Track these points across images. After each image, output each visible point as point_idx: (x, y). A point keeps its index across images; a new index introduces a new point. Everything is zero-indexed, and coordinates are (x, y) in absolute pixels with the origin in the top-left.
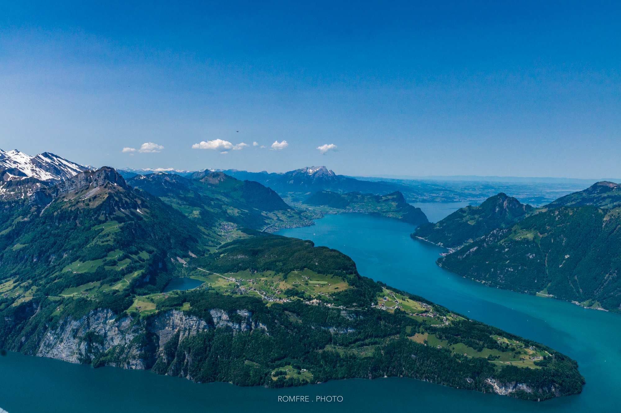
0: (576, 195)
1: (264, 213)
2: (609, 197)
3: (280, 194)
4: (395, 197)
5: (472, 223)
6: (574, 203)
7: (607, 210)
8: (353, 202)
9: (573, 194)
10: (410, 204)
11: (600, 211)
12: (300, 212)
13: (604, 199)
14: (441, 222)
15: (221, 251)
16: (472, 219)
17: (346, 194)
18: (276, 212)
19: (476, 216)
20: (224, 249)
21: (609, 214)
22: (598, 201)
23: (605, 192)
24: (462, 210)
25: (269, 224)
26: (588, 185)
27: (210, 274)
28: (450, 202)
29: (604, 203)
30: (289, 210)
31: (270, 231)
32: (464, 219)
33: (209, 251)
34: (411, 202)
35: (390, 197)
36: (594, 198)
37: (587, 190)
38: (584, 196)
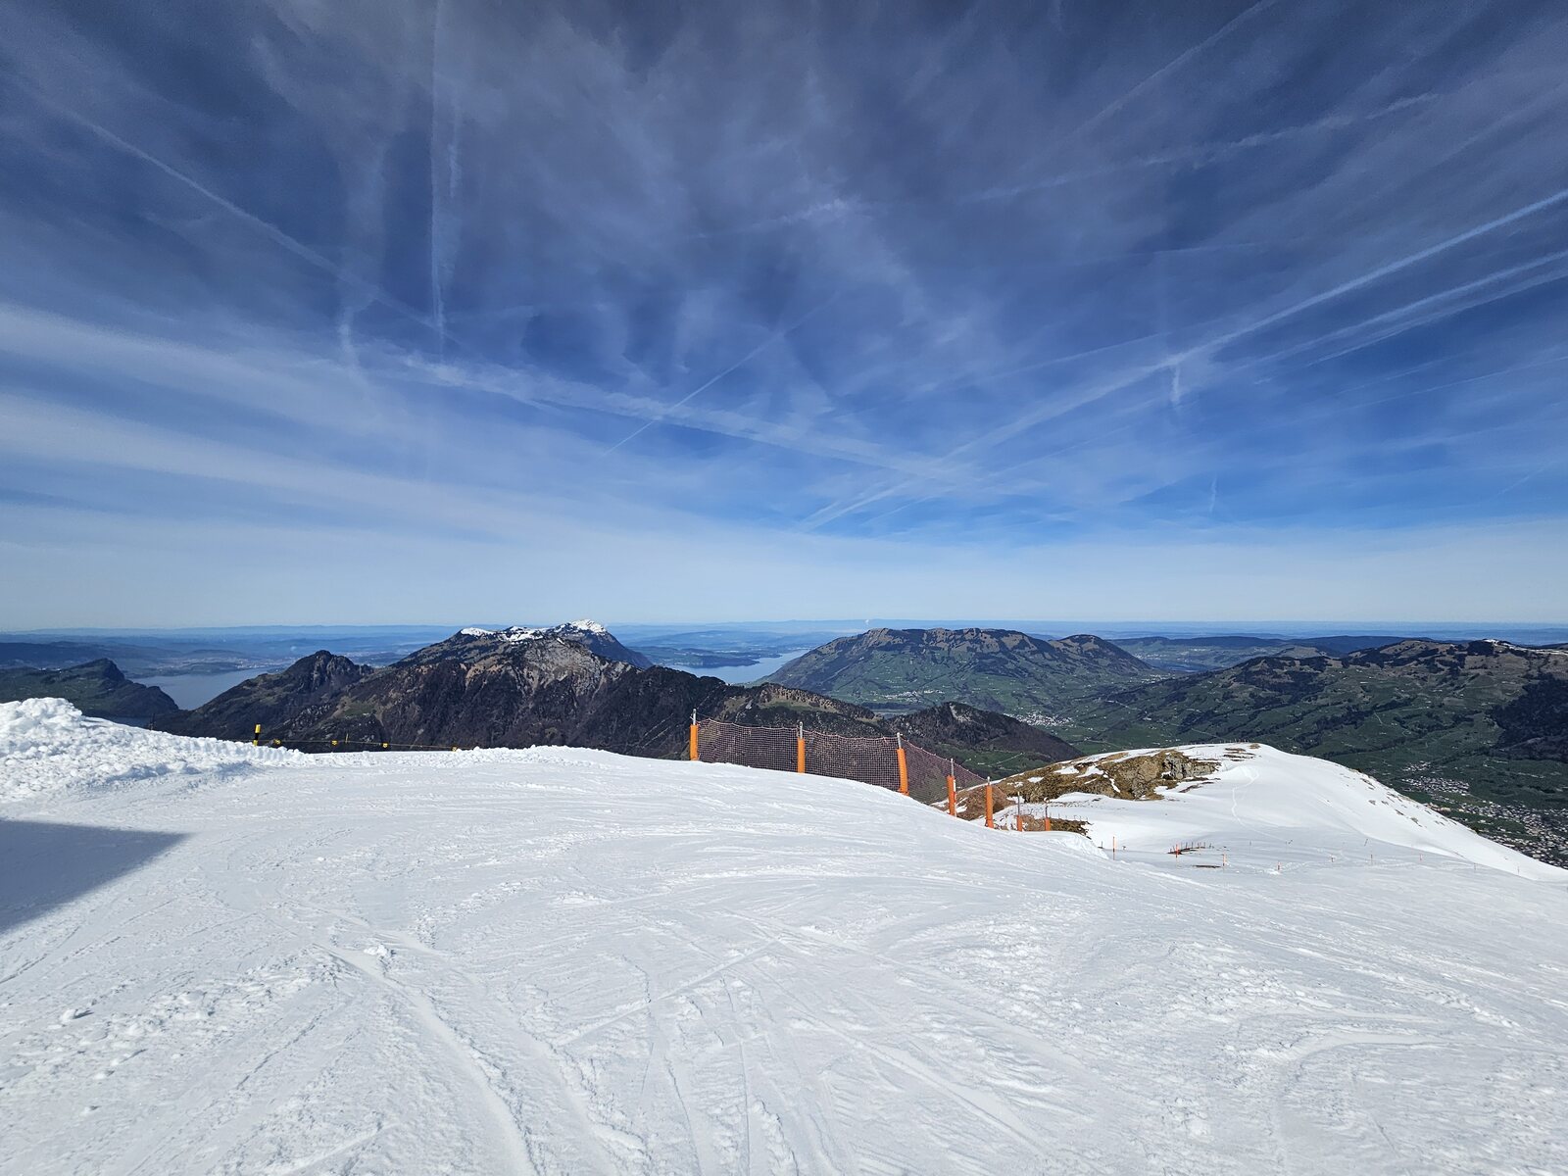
0: (436, 648)
2: (476, 647)
5: (271, 700)
6: (431, 658)
7: (471, 664)
9: (432, 646)
11: (463, 666)
13: (470, 650)
14: (206, 708)
16: (268, 695)
19: (276, 689)
21: (473, 668)
22: (462, 654)
23: (471, 642)
24: (248, 683)
28: (228, 671)
29: (468, 656)
32: (253, 697)
34: (137, 677)
36: (458, 650)
37: (449, 640)
38: (445, 648)
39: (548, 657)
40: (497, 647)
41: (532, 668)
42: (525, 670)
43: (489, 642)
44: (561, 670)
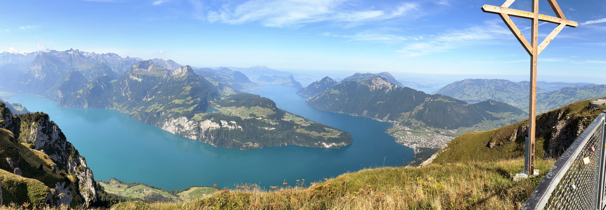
1: (241, 84)
2: (359, 78)
3: (247, 76)
4: (290, 77)
5: (317, 87)
6: (349, 80)
8: (275, 80)
9: (349, 77)
10: (296, 80)
11: (357, 83)
12: (255, 84)
13: (358, 79)
14: (307, 88)
15: (225, 99)
16: (317, 86)
17: (272, 76)
18: (246, 83)
19: (319, 85)
20: (226, 98)
24: (314, 83)
25: (243, 88)
26: (353, 74)
27: (221, 107)
28: (310, 80)
29: (358, 80)
30: (251, 83)
31: (244, 91)
32: (315, 86)
33: (221, 98)
35: (288, 78)
36: (355, 78)
38: (352, 78)
39: (378, 82)
40: (364, 78)
41: (373, 85)
42: (372, 86)
43: (362, 77)
44: (380, 86)
